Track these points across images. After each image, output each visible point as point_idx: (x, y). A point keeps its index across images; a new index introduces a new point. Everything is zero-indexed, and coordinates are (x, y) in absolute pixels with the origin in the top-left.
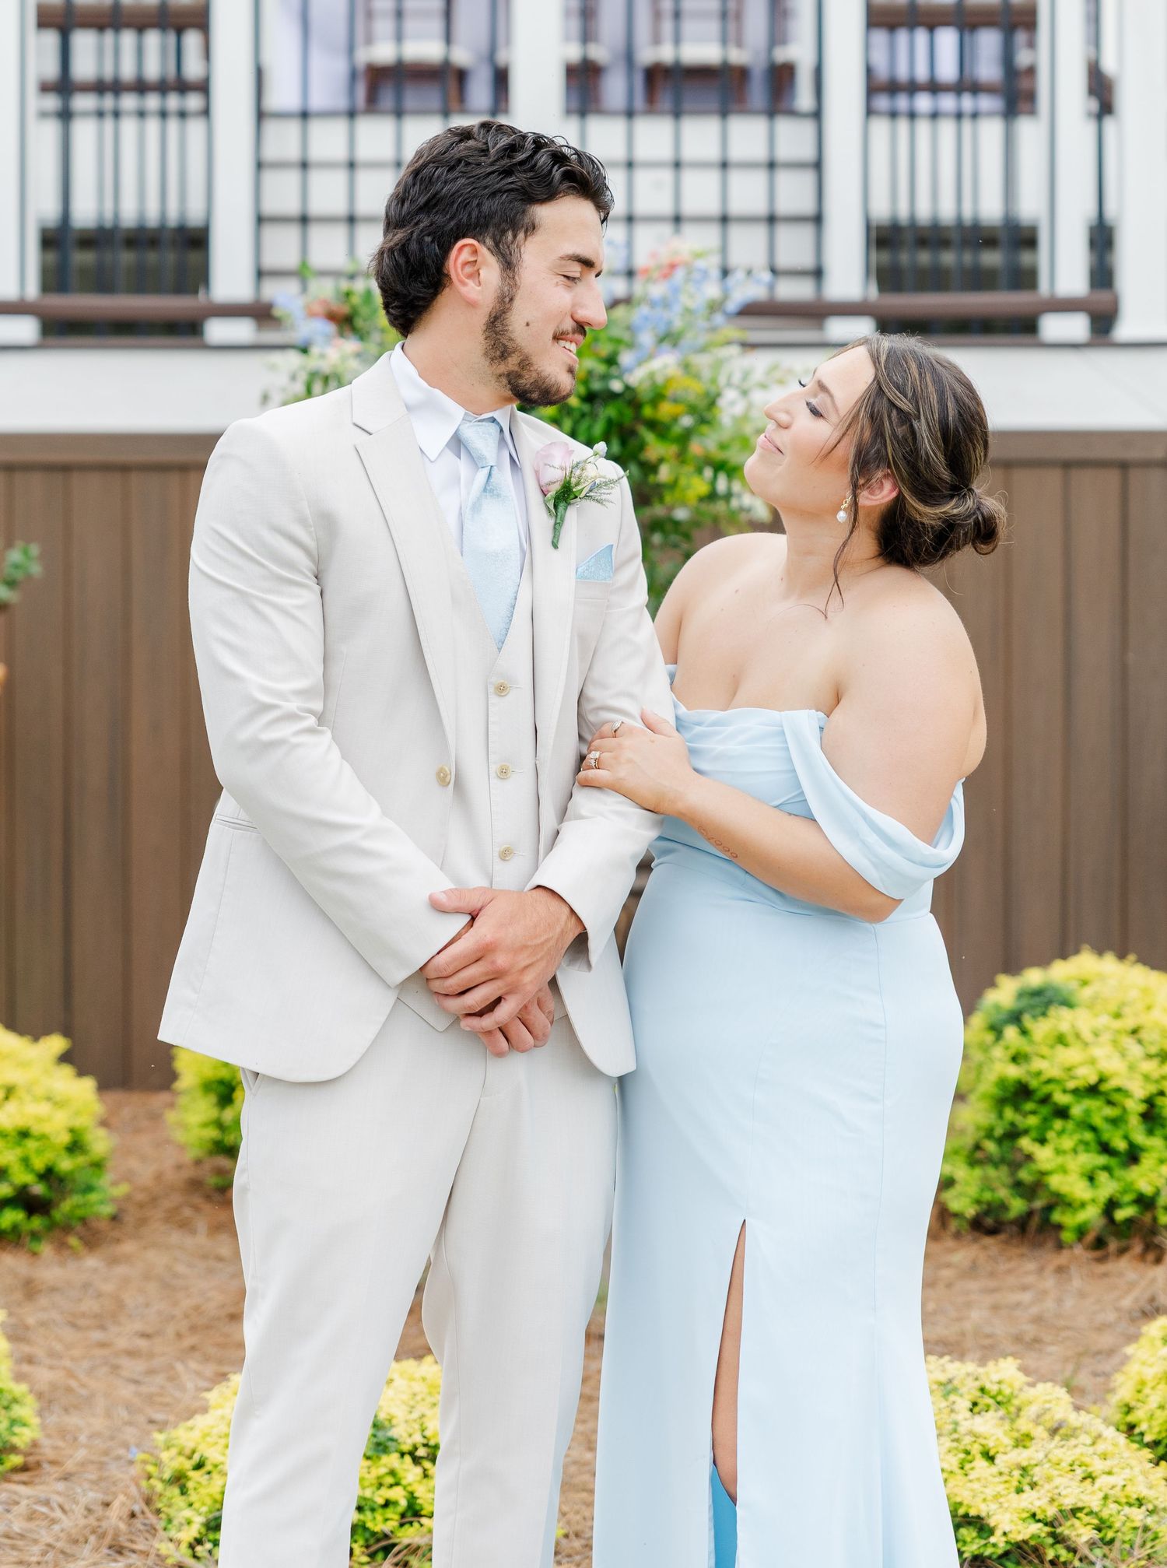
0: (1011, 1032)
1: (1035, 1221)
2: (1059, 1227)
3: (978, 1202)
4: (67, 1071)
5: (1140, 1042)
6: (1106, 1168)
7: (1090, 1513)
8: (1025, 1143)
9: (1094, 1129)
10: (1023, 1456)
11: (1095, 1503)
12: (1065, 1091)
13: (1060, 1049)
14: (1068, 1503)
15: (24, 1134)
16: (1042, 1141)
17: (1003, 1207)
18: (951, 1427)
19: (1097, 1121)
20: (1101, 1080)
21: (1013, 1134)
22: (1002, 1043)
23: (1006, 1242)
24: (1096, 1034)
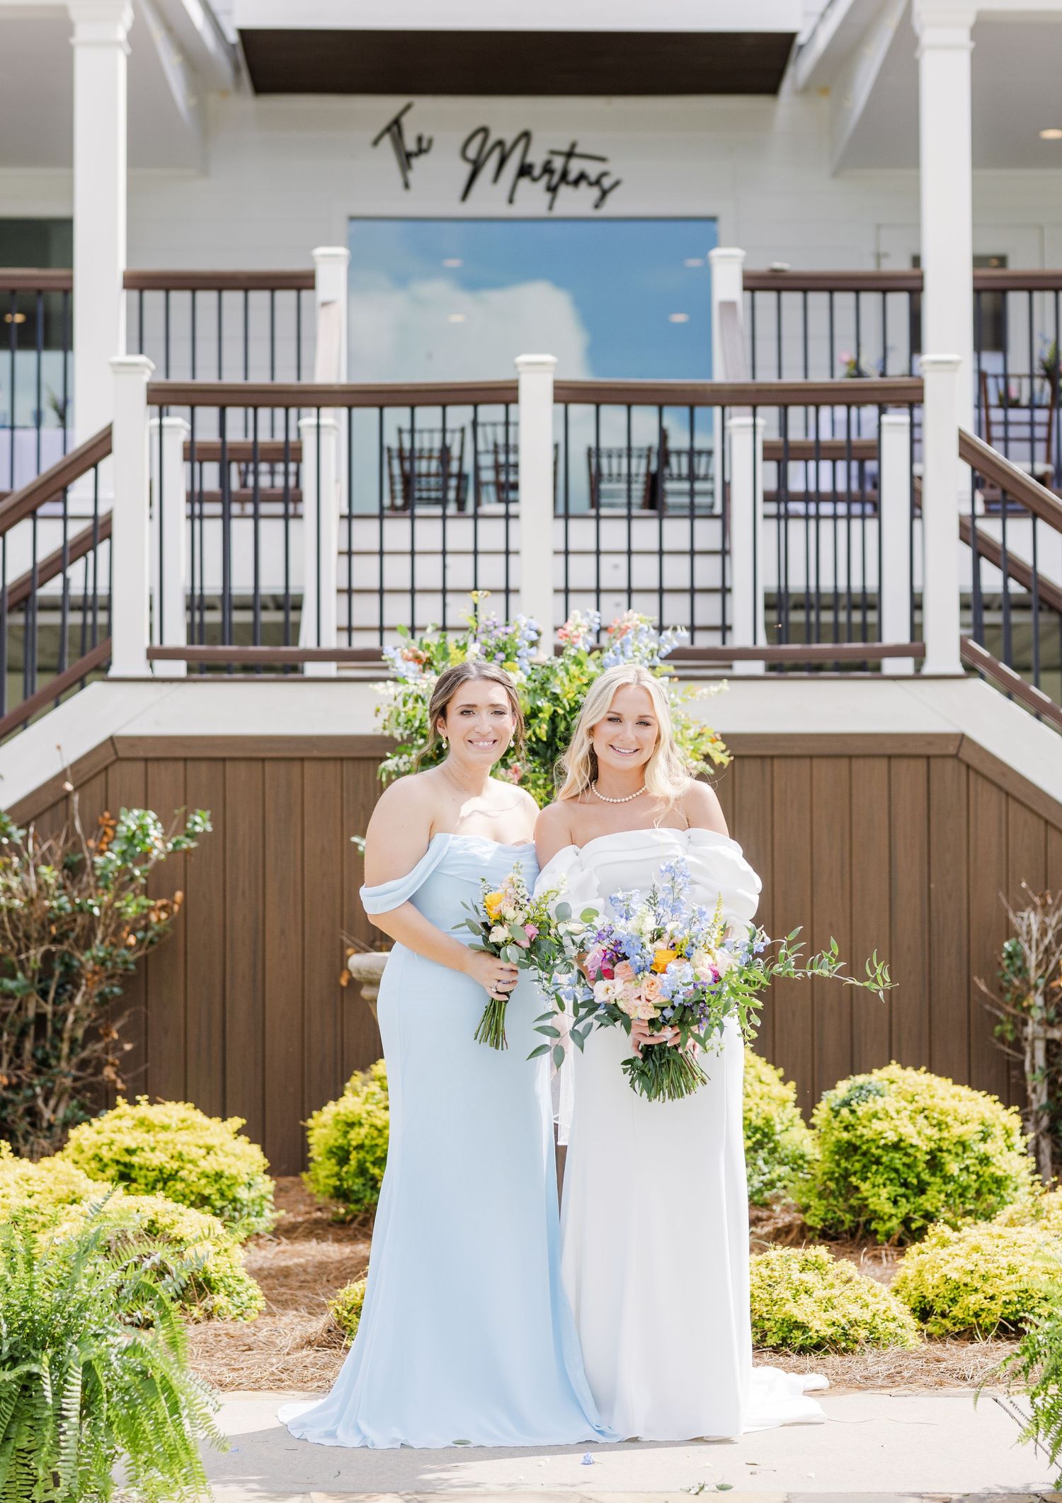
0: (845, 1112)
1: (860, 1232)
2: (876, 1232)
3: (824, 1220)
4: (244, 1139)
5: (926, 1117)
6: (904, 1196)
7: (866, 1323)
8: (853, 1179)
9: (896, 1171)
10: (827, 1294)
11: (868, 1317)
12: (878, 1147)
13: (874, 1121)
14: (852, 1317)
15: (219, 1176)
16: (865, 1179)
17: (842, 1222)
18: (787, 1277)
19: (899, 1166)
20: (901, 1140)
21: (846, 1175)
22: (838, 1119)
23: (842, 1245)
24: (898, 1112)
